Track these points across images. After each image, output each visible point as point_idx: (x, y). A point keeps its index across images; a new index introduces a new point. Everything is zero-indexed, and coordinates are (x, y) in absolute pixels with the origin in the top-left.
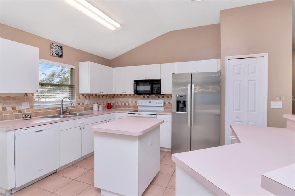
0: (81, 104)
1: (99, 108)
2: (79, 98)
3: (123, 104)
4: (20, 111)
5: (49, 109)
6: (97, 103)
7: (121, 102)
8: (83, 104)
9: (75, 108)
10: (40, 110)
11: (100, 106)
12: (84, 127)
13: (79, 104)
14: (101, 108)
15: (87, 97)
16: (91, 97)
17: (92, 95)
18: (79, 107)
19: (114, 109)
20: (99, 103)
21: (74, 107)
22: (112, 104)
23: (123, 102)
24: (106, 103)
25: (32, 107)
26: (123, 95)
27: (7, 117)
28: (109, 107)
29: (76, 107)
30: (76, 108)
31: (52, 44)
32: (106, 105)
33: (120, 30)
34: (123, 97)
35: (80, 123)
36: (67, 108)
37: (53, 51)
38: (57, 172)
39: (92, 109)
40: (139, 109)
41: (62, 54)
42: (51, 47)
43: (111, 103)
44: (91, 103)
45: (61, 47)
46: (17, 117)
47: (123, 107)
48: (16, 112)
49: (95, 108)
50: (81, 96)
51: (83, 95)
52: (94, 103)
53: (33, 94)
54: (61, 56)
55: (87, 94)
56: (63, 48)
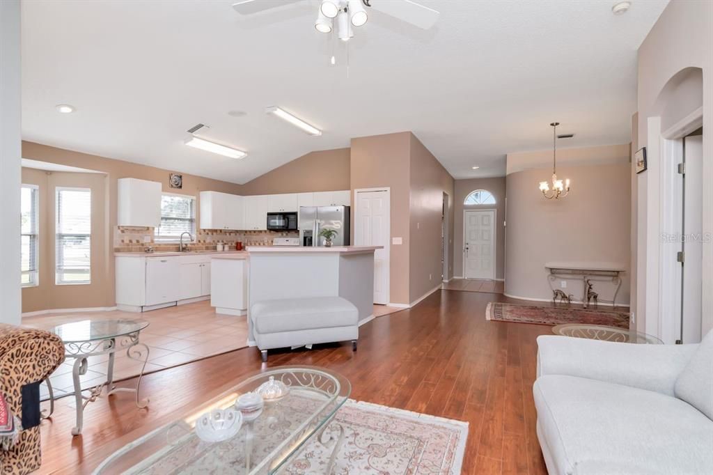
0: (202, 242)
1: (224, 248)
2: (200, 234)
3: (257, 244)
4: (143, 245)
6: (223, 242)
8: (204, 241)
10: (159, 245)
11: (226, 246)
12: (204, 264)
13: (199, 241)
14: (227, 248)
15: (210, 233)
16: (215, 233)
17: (216, 231)
18: (200, 245)
20: (225, 242)
21: (194, 244)
22: (242, 245)
24: (235, 242)
25: (152, 241)
28: (239, 247)
29: (196, 244)
30: (196, 246)
31: (172, 174)
32: (234, 244)
36: (186, 245)
37: (173, 182)
39: (215, 248)
41: (182, 185)
42: (170, 178)
43: (240, 243)
44: (214, 241)
45: (181, 177)
46: (140, 250)
49: (220, 247)
50: (202, 232)
51: (204, 230)
52: (218, 242)
53: (153, 228)
54: (181, 187)
55: (209, 230)
56: (183, 178)
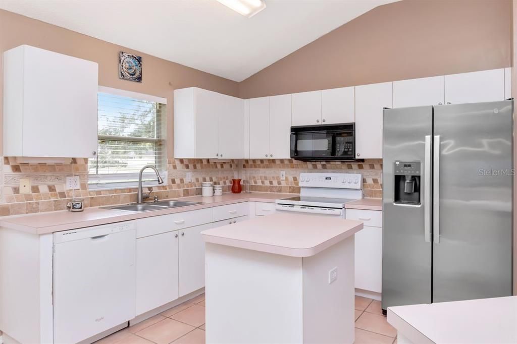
0: (178, 181)
1: (214, 190)
2: (175, 167)
3: (267, 183)
4: (62, 195)
5: (116, 190)
6: (211, 180)
7: (261, 177)
8: (182, 181)
9: (166, 189)
10: (99, 193)
11: (217, 187)
12: (184, 231)
13: (173, 181)
14: (218, 192)
15: (191, 166)
16: (198, 166)
17: (200, 161)
18: (175, 188)
19: (247, 193)
20: (214, 179)
21: (164, 187)
22: (242, 183)
23: (266, 178)
24: (230, 179)
25: (84, 186)
26: (266, 163)
27: (41, 207)
28: (237, 188)
29: (167, 187)
30: (168, 190)
31: (122, 53)
32: (228, 184)
33: (261, 12)
34: (267, 167)
35: (176, 223)
36: (150, 189)
37: (124, 69)
38: (130, 326)
39: (199, 192)
40: (303, 194)
41: (141, 74)
42: (120, 61)
43: (239, 181)
44: (197, 180)
45: (139, 60)
46: (57, 206)
47: (266, 189)
48: (56, 195)
49: (207, 191)
50: (178, 163)
51: (182, 161)
52: (205, 180)
53: (86, 160)
54: (139, 79)
55: (190, 160)
56: (143, 63)
